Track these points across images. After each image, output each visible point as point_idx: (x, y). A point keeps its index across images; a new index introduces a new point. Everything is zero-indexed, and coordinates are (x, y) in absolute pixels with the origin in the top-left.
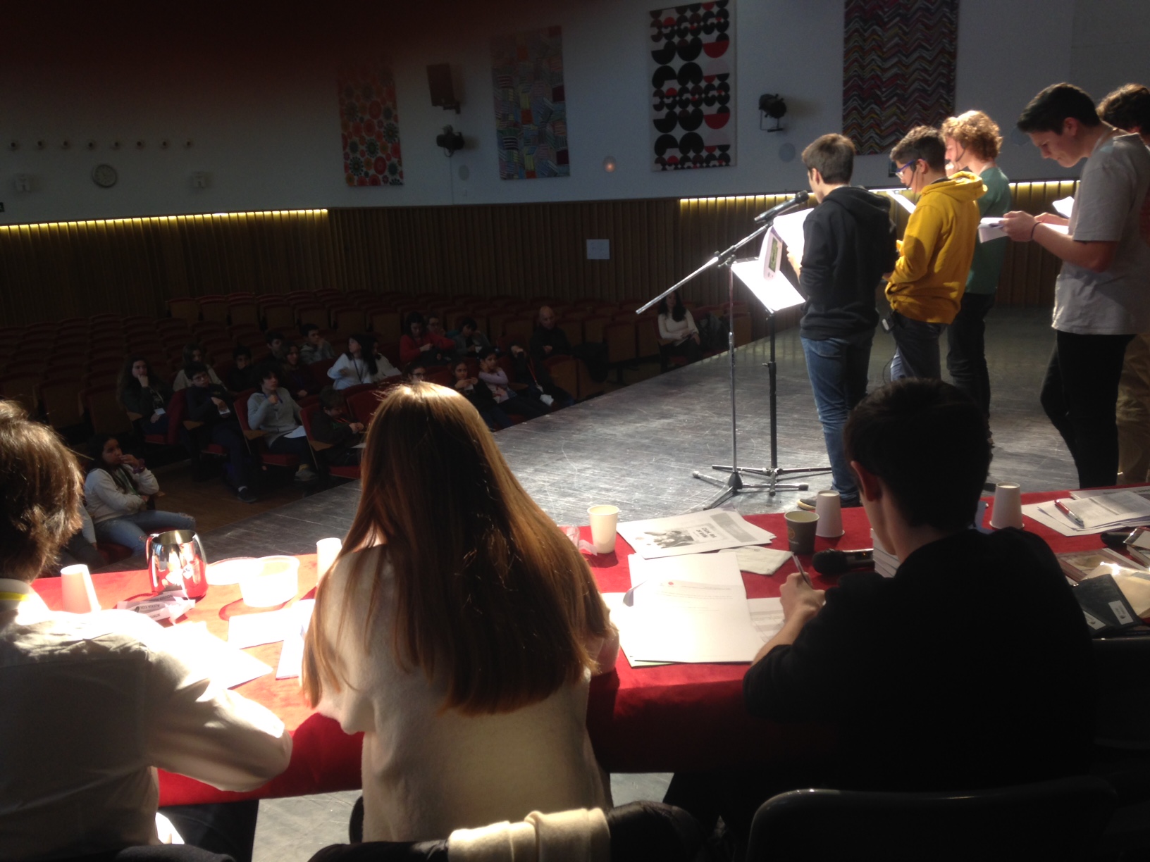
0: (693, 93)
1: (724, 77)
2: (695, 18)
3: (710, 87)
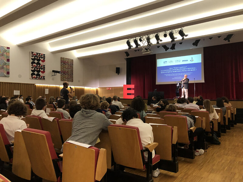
0: (39, 67)
2: (39, 55)
3: (42, 67)
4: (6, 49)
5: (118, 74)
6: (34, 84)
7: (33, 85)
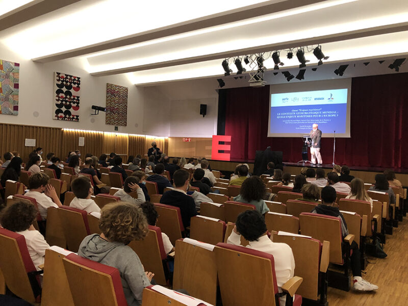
0: (69, 99)
1: (78, 97)
2: (70, 79)
3: (74, 99)
4: (13, 66)
5: (204, 116)
6: (60, 129)
7: (58, 131)
